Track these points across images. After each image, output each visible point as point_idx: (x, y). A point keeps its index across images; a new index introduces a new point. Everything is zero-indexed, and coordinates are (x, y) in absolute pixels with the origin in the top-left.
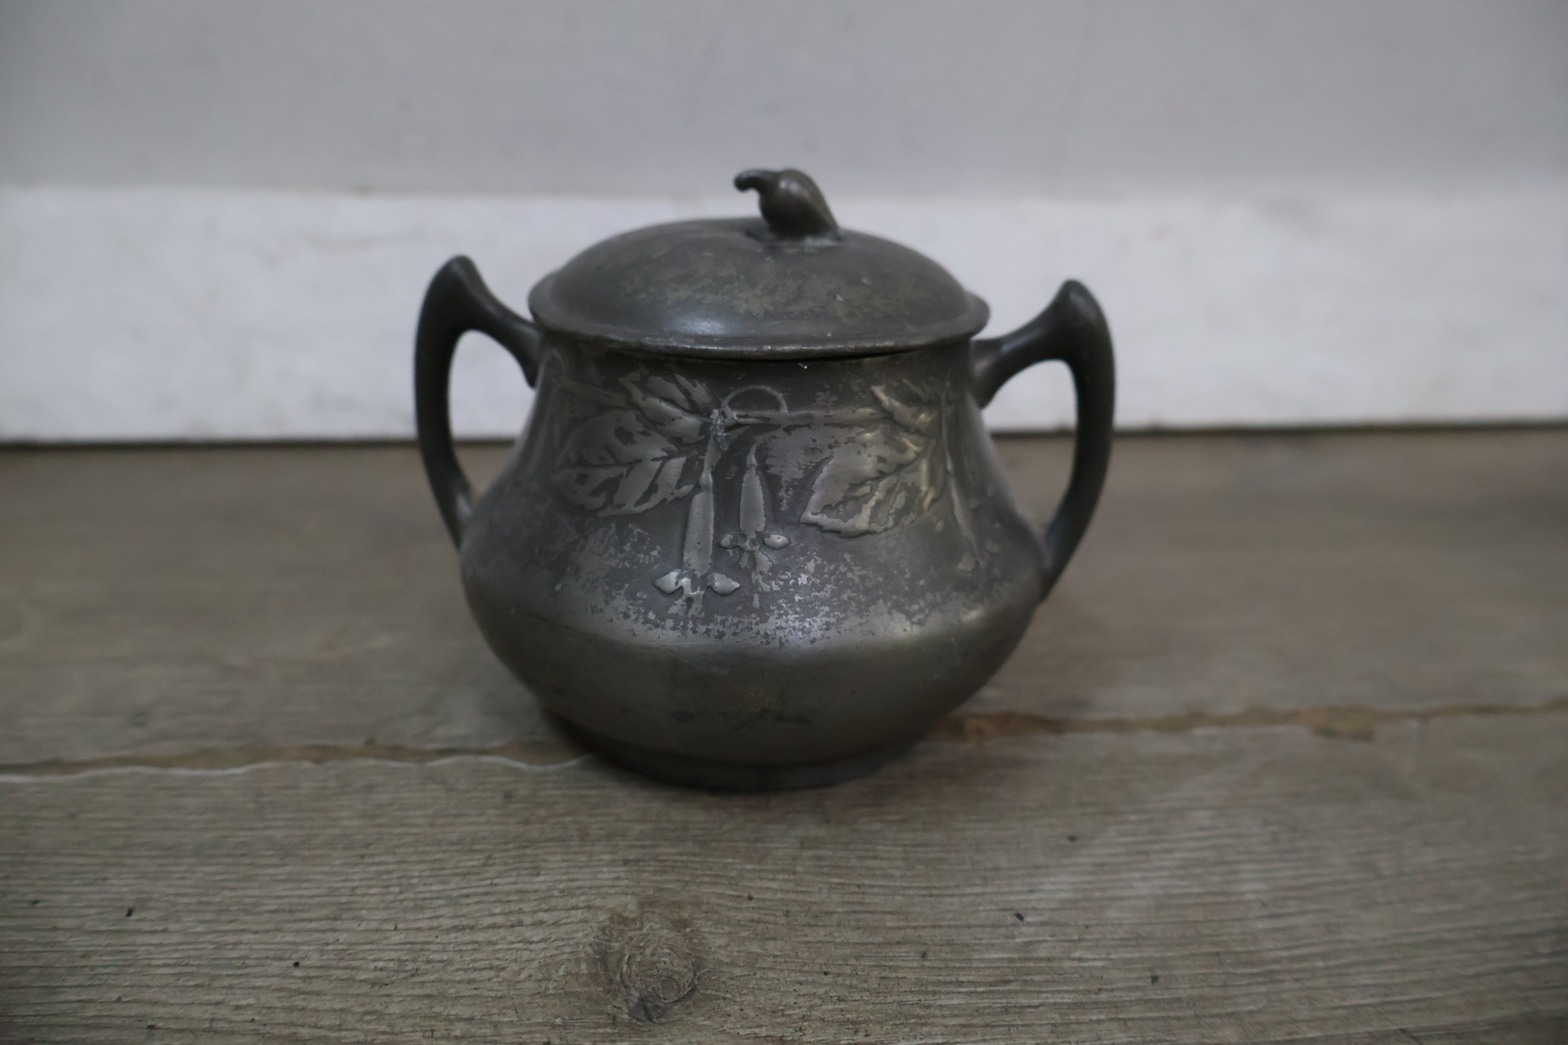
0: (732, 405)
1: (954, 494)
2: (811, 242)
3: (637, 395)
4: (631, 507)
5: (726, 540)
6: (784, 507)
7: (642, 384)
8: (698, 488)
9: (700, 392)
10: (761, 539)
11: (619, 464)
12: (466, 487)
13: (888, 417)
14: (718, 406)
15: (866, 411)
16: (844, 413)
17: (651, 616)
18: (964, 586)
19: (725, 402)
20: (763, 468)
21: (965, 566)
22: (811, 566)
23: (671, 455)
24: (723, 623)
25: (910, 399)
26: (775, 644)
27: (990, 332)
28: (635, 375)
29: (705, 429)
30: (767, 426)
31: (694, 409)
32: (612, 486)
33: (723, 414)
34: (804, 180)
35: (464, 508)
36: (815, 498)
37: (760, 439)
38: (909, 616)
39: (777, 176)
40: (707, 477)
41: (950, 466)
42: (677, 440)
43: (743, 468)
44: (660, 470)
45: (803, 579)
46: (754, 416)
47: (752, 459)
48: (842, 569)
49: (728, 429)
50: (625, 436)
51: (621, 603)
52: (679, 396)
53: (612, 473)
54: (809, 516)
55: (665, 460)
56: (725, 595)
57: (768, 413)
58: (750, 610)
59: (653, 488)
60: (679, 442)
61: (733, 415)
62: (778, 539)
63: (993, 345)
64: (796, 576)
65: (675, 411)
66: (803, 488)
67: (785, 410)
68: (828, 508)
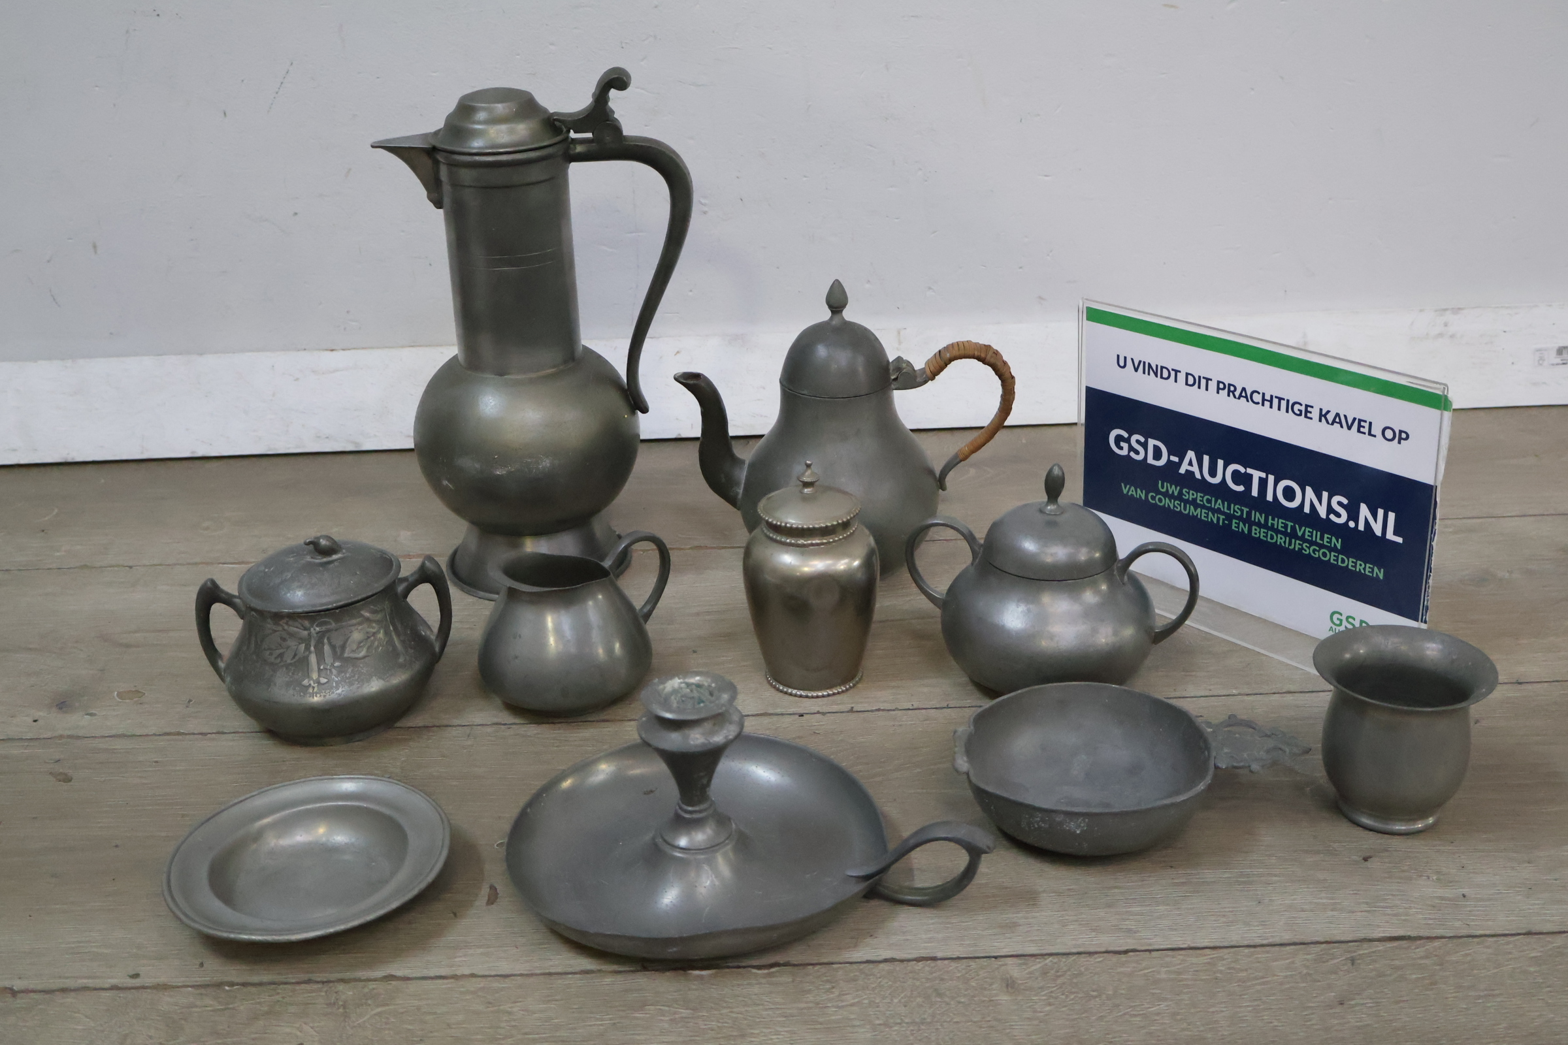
0: (317, 626)
1: (394, 637)
2: (335, 557)
3: (286, 627)
4: (289, 661)
5: (322, 667)
6: (339, 654)
7: (287, 624)
8: (310, 652)
9: (307, 623)
10: (332, 665)
11: (282, 648)
12: (220, 656)
13: (368, 620)
14: (313, 627)
15: (358, 620)
16: (354, 621)
17: (302, 694)
18: (402, 666)
19: (315, 626)
20: (330, 643)
21: (401, 660)
22: (350, 670)
23: (300, 643)
24: (325, 693)
25: (374, 612)
26: (342, 696)
27: (403, 573)
28: (285, 621)
29: (309, 635)
30: (328, 631)
31: (305, 629)
32: (281, 655)
33: (315, 629)
34: (328, 538)
35: (222, 665)
36: (347, 651)
37: (327, 635)
38: (383, 679)
39: (318, 538)
40: (312, 648)
41: (391, 628)
42: (301, 639)
43: (323, 644)
44: (297, 649)
45: (348, 675)
46: (324, 628)
47: (326, 641)
48: (360, 669)
49: (317, 633)
50: (284, 640)
51: (291, 692)
52: (299, 626)
53: (281, 651)
54: (346, 655)
55: (298, 645)
56: (324, 684)
57: (329, 627)
58: (332, 688)
59: (295, 655)
60: (302, 640)
61: (318, 629)
62: (337, 664)
63: (405, 579)
64: (345, 674)
65: (301, 631)
66: (343, 647)
67: (334, 624)
68: (353, 651)
